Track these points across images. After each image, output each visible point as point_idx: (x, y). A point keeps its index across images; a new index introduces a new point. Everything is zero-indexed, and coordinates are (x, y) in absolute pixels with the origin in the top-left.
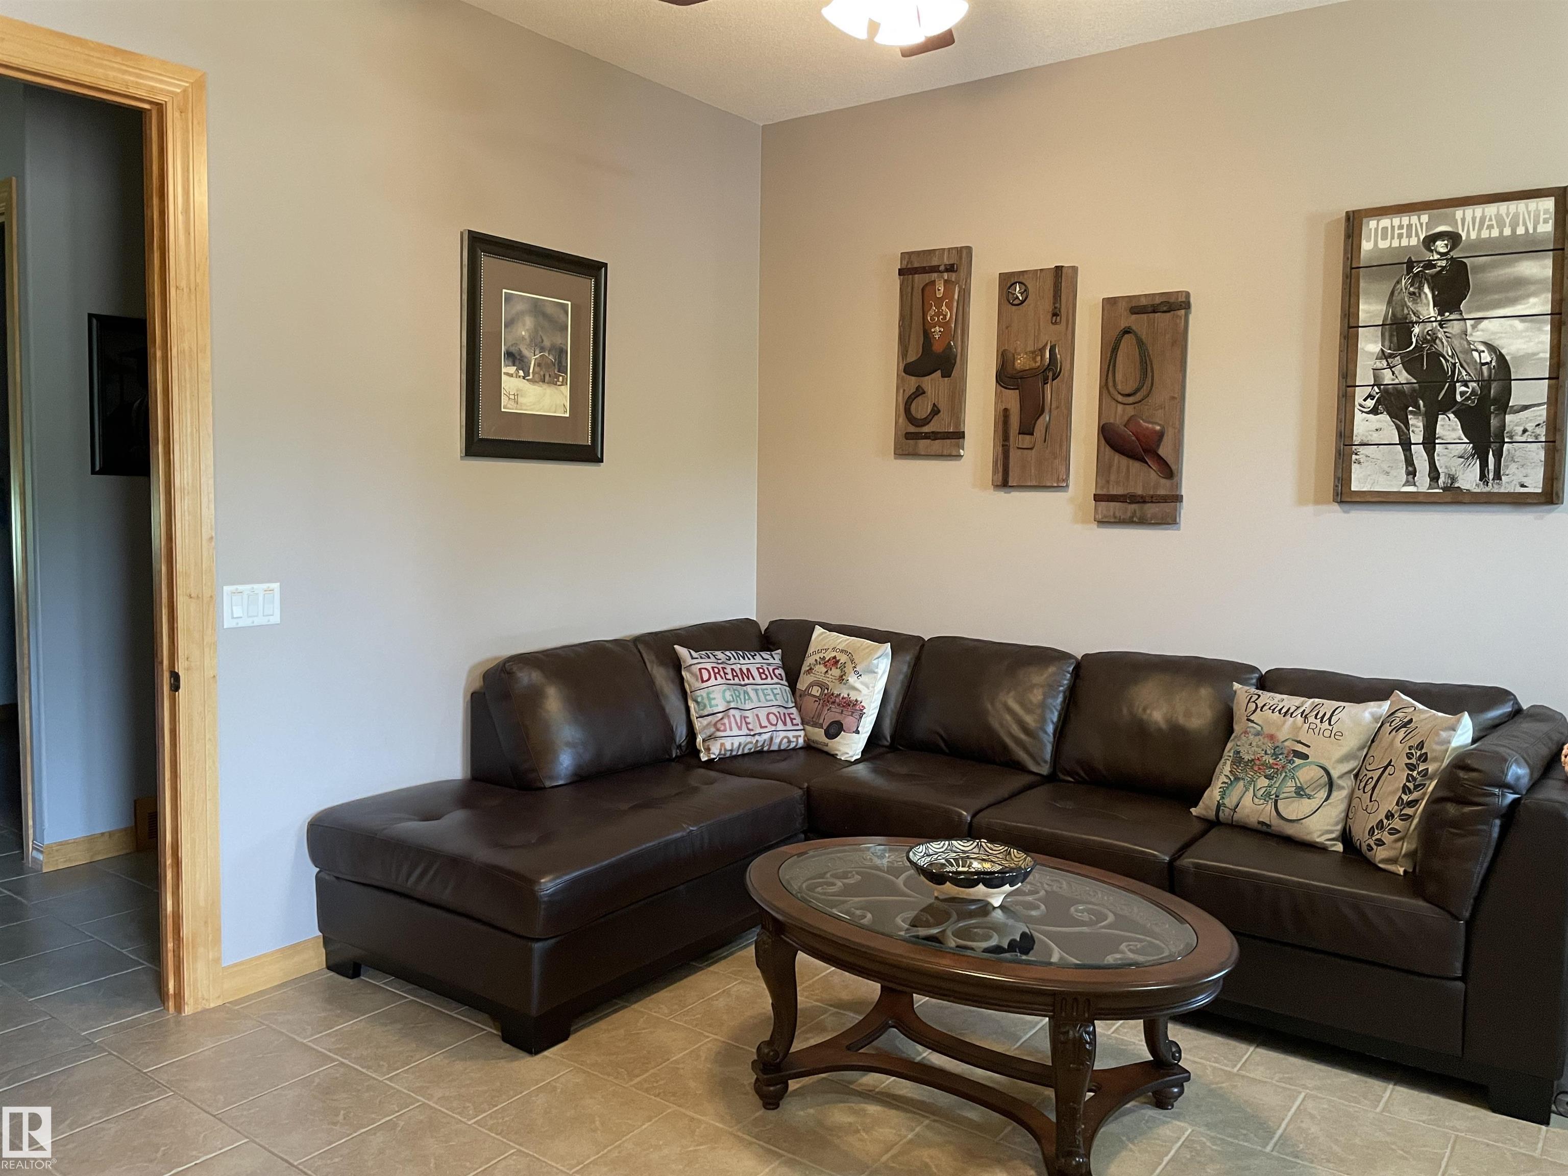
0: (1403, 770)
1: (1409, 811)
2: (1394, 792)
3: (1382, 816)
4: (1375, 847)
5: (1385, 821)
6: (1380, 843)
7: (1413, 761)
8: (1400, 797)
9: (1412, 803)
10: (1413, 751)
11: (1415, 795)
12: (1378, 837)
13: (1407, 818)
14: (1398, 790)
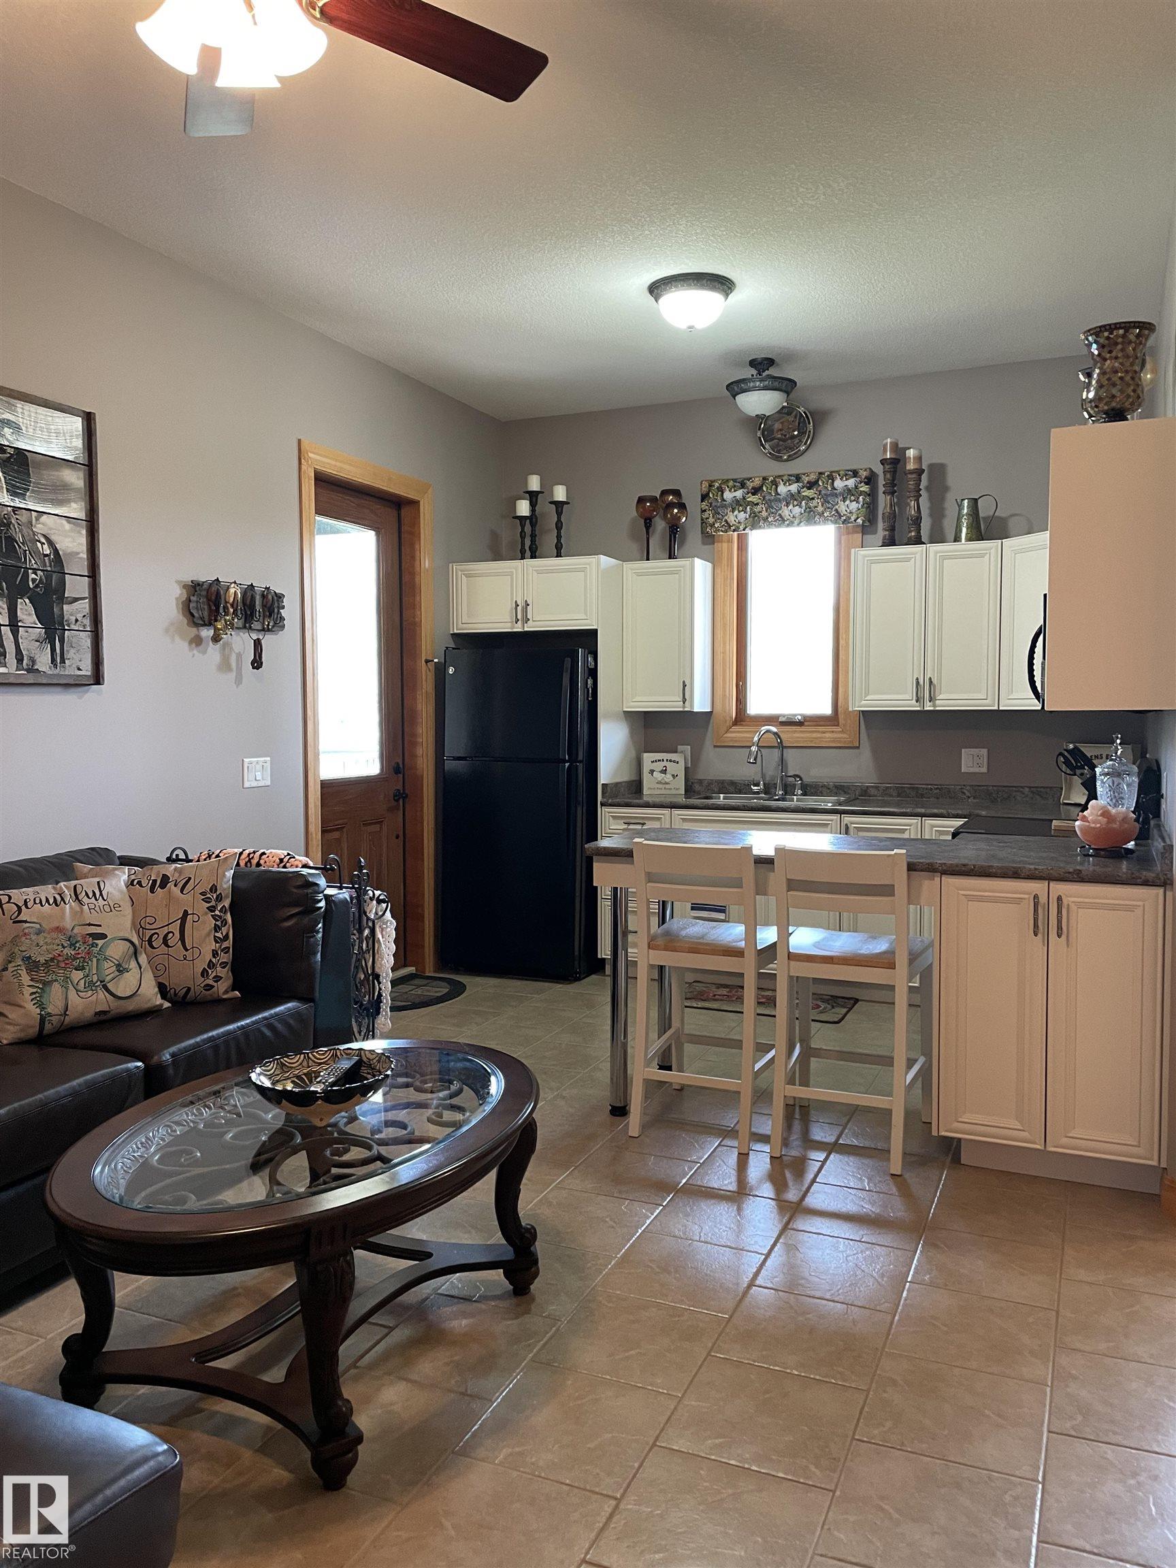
0: (206, 914)
1: (225, 945)
2: (208, 934)
3: (209, 956)
4: (215, 984)
5: (214, 960)
6: (217, 979)
7: (213, 903)
8: (215, 936)
9: (226, 937)
10: (209, 896)
11: (224, 930)
12: (214, 974)
13: (226, 950)
14: (211, 931)
